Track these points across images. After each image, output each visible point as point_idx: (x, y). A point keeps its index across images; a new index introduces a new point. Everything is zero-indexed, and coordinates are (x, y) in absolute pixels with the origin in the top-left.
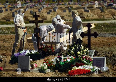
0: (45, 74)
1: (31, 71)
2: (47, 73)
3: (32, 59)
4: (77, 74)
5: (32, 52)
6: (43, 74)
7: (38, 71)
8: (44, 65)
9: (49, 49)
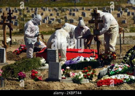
0: (80, 84)
1: (62, 80)
2: (83, 84)
3: (69, 67)
4: (106, 85)
5: (87, 60)
6: (77, 85)
7: (71, 81)
8: (78, 74)
9: (110, 56)
